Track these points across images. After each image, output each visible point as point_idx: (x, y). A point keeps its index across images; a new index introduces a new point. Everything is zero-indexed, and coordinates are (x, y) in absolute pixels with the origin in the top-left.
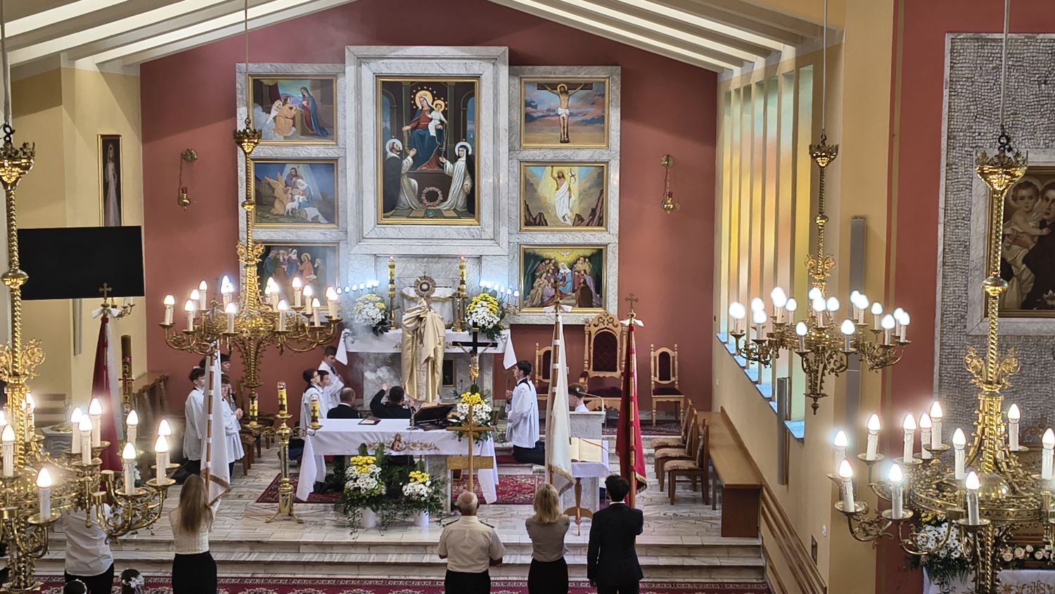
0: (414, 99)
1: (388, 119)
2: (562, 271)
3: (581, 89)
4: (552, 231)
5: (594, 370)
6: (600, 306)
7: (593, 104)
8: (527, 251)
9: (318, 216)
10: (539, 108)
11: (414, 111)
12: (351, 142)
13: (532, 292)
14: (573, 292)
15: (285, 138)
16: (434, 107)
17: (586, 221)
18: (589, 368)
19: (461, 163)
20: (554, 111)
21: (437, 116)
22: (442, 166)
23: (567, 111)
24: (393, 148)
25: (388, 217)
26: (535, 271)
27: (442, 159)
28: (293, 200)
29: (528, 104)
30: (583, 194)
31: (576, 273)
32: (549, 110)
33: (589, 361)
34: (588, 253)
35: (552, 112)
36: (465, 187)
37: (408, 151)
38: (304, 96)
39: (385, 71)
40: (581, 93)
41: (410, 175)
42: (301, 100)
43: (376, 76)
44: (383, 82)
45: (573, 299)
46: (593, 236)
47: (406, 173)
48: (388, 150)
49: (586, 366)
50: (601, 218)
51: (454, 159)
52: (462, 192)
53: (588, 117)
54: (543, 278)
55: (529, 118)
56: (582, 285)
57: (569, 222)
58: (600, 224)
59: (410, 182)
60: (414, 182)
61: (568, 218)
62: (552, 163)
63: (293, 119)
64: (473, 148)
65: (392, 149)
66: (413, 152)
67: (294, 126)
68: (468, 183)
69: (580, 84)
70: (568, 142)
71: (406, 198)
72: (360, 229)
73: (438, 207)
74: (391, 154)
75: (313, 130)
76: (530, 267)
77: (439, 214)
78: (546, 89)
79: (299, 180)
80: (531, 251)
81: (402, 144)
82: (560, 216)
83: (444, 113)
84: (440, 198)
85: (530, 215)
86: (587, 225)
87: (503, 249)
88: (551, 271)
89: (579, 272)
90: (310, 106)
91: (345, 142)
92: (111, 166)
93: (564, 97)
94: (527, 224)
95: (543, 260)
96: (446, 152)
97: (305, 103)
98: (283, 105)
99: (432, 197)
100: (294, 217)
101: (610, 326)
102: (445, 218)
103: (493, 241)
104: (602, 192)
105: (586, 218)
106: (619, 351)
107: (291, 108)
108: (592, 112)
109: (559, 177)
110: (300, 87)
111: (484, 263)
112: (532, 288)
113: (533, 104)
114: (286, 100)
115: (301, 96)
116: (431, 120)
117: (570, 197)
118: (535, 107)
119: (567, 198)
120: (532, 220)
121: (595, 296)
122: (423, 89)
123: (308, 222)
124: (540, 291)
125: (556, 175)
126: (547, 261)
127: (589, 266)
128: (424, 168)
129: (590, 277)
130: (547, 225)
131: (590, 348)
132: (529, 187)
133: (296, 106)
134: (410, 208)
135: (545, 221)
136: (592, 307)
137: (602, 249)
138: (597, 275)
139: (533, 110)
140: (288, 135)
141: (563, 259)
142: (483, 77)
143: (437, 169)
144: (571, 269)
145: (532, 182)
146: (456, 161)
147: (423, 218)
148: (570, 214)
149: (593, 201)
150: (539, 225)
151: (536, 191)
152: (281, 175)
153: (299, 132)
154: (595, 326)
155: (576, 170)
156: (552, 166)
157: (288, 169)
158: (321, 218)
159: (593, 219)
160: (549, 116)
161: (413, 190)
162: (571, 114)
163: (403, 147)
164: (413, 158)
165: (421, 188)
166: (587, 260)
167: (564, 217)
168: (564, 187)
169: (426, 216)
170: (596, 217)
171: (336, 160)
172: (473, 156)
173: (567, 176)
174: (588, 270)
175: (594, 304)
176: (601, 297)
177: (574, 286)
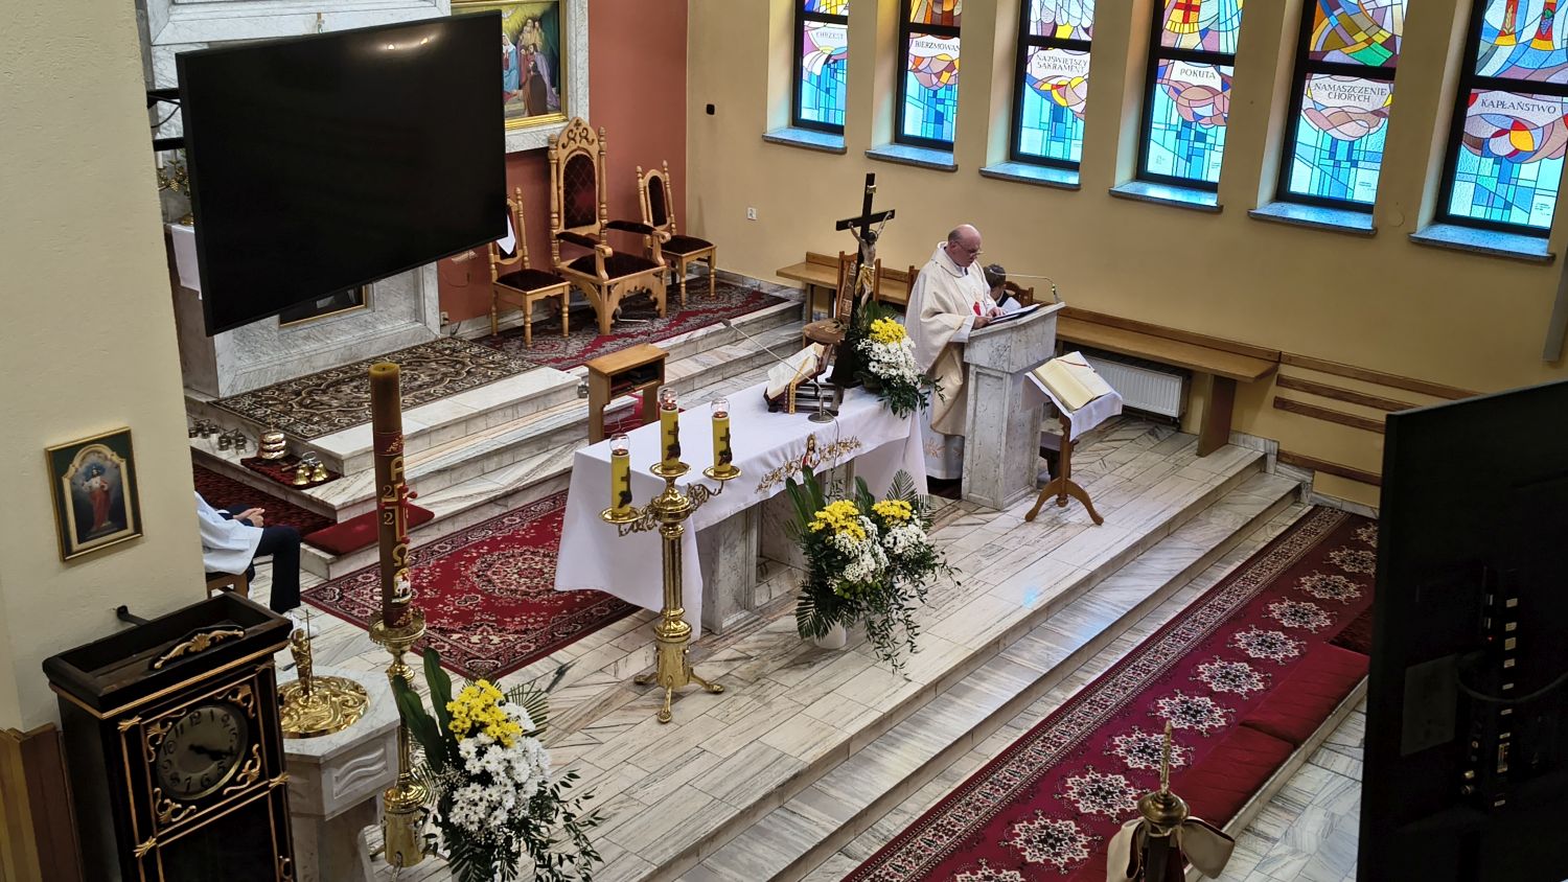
6: (558, 109)
14: (520, 88)
18: (559, 224)
31: (523, 52)
33: (559, 212)
45: (521, 102)
49: (555, 222)
56: (532, 73)
89: (527, 49)
101: (584, 144)
106: (597, 186)
121: (551, 92)
127: (540, 34)
129: (542, 56)
131: (559, 188)
136: (545, 112)
137: (557, 3)
144: (515, 45)
154: (565, 146)
166: (537, 24)
174: (539, 44)
175: (549, 107)
176: (559, 92)
177: (520, 75)
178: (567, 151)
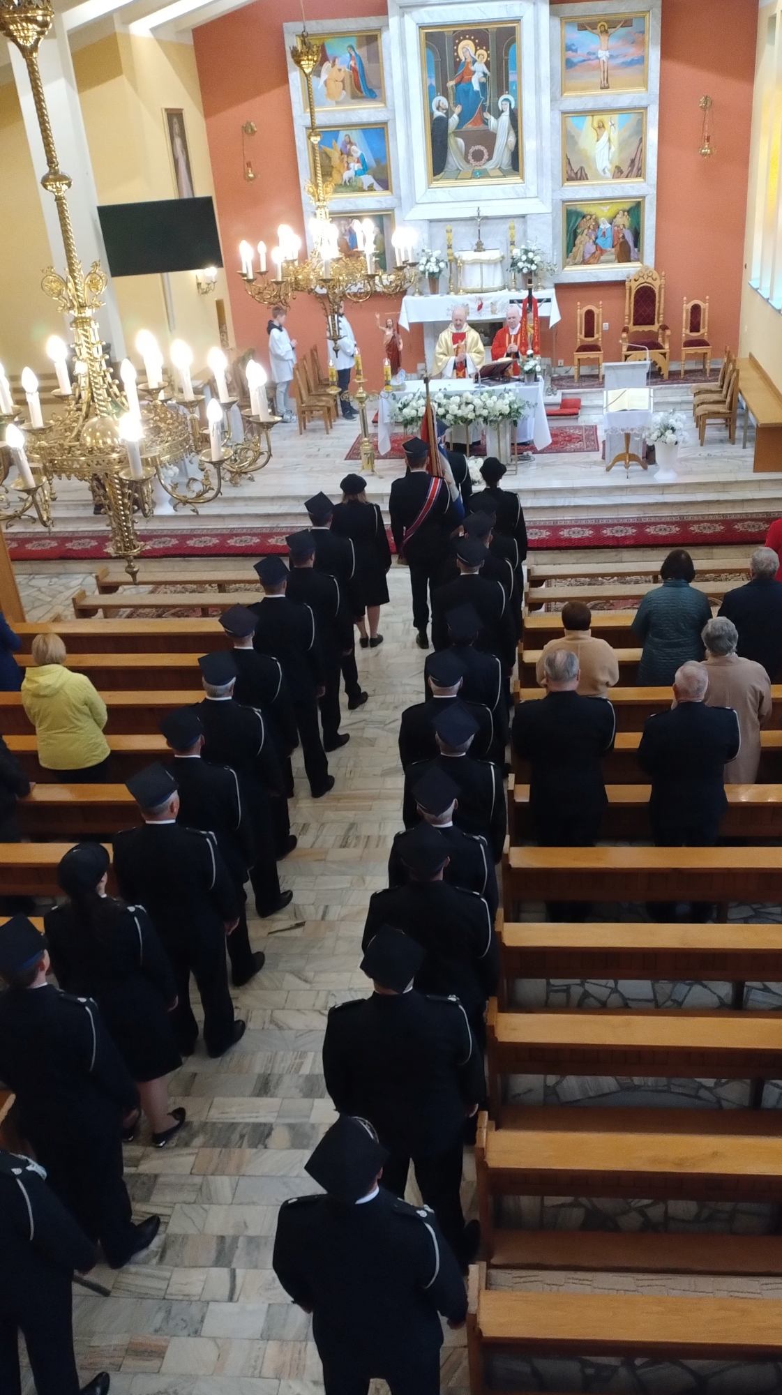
0: (457, 50)
1: (433, 75)
2: (602, 227)
3: (621, 27)
4: (593, 185)
5: (635, 324)
6: (637, 260)
7: (633, 43)
8: (570, 208)
9: (372, 184)
10: (579, 52)
11: (457, 64)
12: (399, 102)
13: (574, 249)
14: (613, 247)
15: (338, 103)
16: (476, 58)
17: (626, 173)
18: (629, 322)
19: (505, 117)
20: (594, 54)
21: (480, 68)
22: (485, 122)
23: (607, 54)
24: (439, 106)
25: (438, 180)
26: (577, 228)
27: (487, 115)
28: (348, 168)
29: (568, 48)
30: (623, 145)
31: (616, 228)
32: (589, 54)
33: (629, 316)
34: (627, 207)
35: (592, 54)
36: (509, 144)
37: (453, 109)
38: (351, 55)
39: (428, 20)
40: (621, 31)
41: (456, 134)
42: (349, 59)
43: (420, 27)
44: (426, 33)
45: (612, 254)
46: (631, 187)
47: (453, 132)
48: (434, 108)
49: (627, 321)
50: (639, 169)
51: (498, 114)
52: (506, 149)
53: (628, 59)
54: (584, 235)
55: (569, 64)
56: (621, 240)
57: (609, 174)
58: (639, 175)
59: (456, 142)
60: (461, 141)
61: (609, 170)
62: (592, 112)
63: (343, 81)
64: (516, 101)
65: (438, 109)
66: (458, 110)
67: (344, 89)
68: (512, 139)
69: (619, 22)
70: (608, 88)
71: (454, 159)
72: (412, 193)
73: (484, 167)
74: (437, 114)
75: (361, 92)
76: (571, 225)
77: (484, 174)
78: (586, 29)
79: (354, 147)
80: (573, 208)
81: (448, 100)
82: (600, 167)
83: (487, 64)
84: (486, 156)
85: (572, 170)
86: (627, 177)
87: (546, 208)
88: (591, 227)
89: (618, 227)
90: (357, 67)
91: (394, 103)
92: (178, 141)
93: (604, 38)
94: (569, 179)
95: (584, 217)
96: (489, 107)
97: (352, 63)
98: (332, 67)
99: (478, 156)
100: (351, 186)
101: (650, 280)
102: (491, 177)
103: (537, 199)
104: (641, 140)
105: (626, 169)
106: (657, 304)
107: (340, 70)
108: (632, 52)
109: (599, 127)
110: (347, 45)
111: (529, 222)
112: (574, 245)
113: (574, 48)
114: (334, 61)
115: (348, 55)
116: (474, 72)
117: (610, 148)
118: (576, 51)
119: (607, 147)
120: (573, 175)
121: (634, 251)
122: (465, 39)
123: (364, 191)
124: (581, 249)
125: (596, 125)
126: (588, 217)
127: (628, 219)
128: (470, 126)
129: (629, 231)
130: (587, 179)
131: (630, 303)
132: (569, 140)
133: (345, 68)
134: (458, 169)
135: (586, 175)
136: (630, 261)
137: (639, 202)
138: (636, 228)
139: (574, 54)
140: (339, 100)
141: (603, 213)
142: (523, 20)
143: (482, 127)
144: (611, 224)
145: (573, 134)
146: (499, 116)
147: (471, 178)
148: (609, 166)
149: (631, 152)
150: (580, 179)
151: (576, 143)
152: (336, 141)
153: (349, 96)
154: (636, 280)
155: (616, 118)
156: (593, 116)
157: (342, 135)
158: (376, 186)
159: (631, 171)
160: (589, 60)
161: (461, 152)
162: (611, 57)
163: (449, 104)
164: (459, 115)
165: (468, 146)
166: (626, 213)
167: (604, 170)
168: (604, 138)
169: (474, 176)
170: (634, 167)
171: (385, 123)
172: (516, 109)
173: (607, 125)
174: (627, 224)
175: (632, 259)
176: (639, 251)
177: (613, 241)
178: (638, 283)
